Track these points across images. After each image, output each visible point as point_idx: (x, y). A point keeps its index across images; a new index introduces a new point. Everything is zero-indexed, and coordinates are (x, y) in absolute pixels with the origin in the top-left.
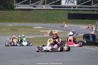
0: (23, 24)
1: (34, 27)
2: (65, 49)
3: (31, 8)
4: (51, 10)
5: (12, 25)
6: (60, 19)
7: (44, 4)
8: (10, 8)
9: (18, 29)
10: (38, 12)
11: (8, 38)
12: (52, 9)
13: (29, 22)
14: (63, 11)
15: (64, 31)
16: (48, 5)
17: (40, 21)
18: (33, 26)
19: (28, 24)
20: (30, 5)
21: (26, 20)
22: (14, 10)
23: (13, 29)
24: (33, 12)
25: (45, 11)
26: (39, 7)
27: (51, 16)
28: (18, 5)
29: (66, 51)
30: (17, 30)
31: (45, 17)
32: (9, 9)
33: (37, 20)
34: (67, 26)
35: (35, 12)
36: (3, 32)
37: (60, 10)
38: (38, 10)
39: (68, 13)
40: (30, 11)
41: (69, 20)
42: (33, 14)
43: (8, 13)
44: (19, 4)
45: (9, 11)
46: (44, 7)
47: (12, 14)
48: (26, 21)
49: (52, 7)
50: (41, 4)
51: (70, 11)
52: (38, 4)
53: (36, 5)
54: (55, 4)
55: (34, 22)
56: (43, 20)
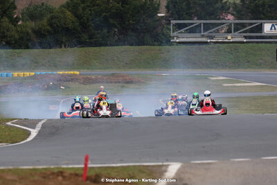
1: (212, 77)
3: (204, 40)
4: (243, 42)
6: (261, 61)
7: (229, 31)
8: (164, 42)
10: (219, 47)
11: (161, 101)
12: (245, 41)
13: (200, 68)
14: (268, 45)
16: (236, 33)
17: (222, 65)
19: (198, 72)
20: (202, 33)
24: (209, 47)
26: (219, 38)
27: (244, 54)
28: (178, 35)
30: (178, 84)
31: (231, 56)
32: (161, 44)
35: (213, 48)
37: (262, 42)
38: (218, 44)
40: (204, 46)
42: (210, 52)
43: (160, 50)
44: (181, 32)
46: (229, 37)
47: (168, 52)
48: (196, 65)
49: (246, 37)
50: (223, 31)
52: (218, 31)
53: (213, 34)
54: (252, 31)
55: (212, 68)
56: (228, 63)
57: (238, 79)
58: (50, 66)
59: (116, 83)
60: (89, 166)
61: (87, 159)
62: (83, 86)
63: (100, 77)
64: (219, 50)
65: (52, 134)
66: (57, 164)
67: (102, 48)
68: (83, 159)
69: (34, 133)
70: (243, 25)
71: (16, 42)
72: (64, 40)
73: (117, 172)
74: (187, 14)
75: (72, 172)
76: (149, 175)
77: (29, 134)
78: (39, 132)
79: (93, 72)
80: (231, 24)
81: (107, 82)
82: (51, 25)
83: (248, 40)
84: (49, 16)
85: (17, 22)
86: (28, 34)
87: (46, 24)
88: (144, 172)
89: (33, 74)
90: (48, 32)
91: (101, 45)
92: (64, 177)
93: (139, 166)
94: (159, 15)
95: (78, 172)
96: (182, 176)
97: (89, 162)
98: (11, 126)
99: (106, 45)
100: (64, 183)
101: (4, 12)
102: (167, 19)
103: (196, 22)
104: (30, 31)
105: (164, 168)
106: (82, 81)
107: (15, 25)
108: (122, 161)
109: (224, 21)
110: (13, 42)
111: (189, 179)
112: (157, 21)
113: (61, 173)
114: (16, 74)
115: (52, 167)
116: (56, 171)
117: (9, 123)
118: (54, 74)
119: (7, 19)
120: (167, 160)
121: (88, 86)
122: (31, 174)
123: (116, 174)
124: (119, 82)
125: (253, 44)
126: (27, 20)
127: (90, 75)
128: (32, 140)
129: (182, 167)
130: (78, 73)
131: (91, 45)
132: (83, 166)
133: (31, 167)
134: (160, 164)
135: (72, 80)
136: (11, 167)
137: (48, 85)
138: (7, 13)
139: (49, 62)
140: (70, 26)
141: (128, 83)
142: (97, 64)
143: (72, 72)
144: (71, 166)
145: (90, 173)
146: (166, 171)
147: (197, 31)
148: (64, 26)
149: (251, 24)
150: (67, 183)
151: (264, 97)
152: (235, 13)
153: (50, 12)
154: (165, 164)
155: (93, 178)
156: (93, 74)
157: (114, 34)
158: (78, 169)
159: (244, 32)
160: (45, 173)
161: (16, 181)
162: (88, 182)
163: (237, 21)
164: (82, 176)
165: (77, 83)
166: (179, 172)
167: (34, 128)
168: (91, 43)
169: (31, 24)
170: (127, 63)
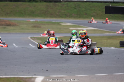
0: (48, 19)
1: (63, 23)
2: (96, 51)
5: (34, 21)
6: (94, 14)
9: (42, 26)
11: (29, 38)
13: (55, 17)
14: (99, 4)
15: (100, 29)
17: (69, 16)
18: (61, 22)
19: (54, 20)
21: (52, 14)
23: (36, 26)
24: (61, 4)
25: (75, 3)
27: (83, 9)
29: (97, 54)
30: (40, 27)
31: (75, 10)
32: (30, 1)
33: (65, 15)
34: (96, 22)
35: (63, 5)
36: (23, 29)
37: (95, 2)
38: (67, 3)
39: (106, 7)
40: (57, 3)
41: (106, 14)
42: (61, 7)
43: (29, 5)
45: (30, 3)
47: (35, 6)
48: (52, 15)
51: (108, 4)
55: (62, 17)
56: (73, 15)
57: (79, 25)
64: (67, 6)
124: (2, 25)
141: (8, 25)
151: (96, 37)
170: (7, 13)
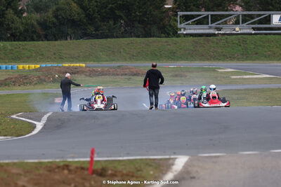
0: (197, 64)
1: (220, 69)
3: (212, 31)
4: (251, 34)
6: (270, 53)
7: (237, 23)
8: (171, 33)
9: (188, 74)
10: (227, 38)
12: (253, 32)
13: (208, 60)
14: (277, 37)
16: (244, 25)
17: (230, 57)
18: (217, 67)
19: (206, 64)
20: (210, 25)
21: (203, 55)
22: (179, 36)
23: (178, 75)
24: (217, 39)
26: (226, 30)
27: (252, 46)
28: (185, 26)
31: (240, 48)
32: (168, 35)
35: (221, 39)
37: (270, 34)
38: (226, 36)
40: (211, 38)
42: (217, 43)
43: (166, 42)
44: (189, 24)
46: (237, 29)
47: (175, 44)
48: (203, 57)
49: (254, 29)
50: (231, 23)
52: (225, 23)
53: (221, 26)
54: (260, 22)
55: (220, 60)
56: (236, 55)
57: (246, 71)
58: (55, 58)
59: (122, 75)
60: (96, 159)
61: (93, 153)
62: (88, 78)
63: (106, 69)
64: (227, 42)
65: (58, 127)
66: (62, 158)
67: (109, 39)
68: (89, 152)
69: (39, 126)
70: (251, 17)
71: (21, 34)
72: (69, 33)
73: (124, 165)
74: (194, 5)
75: (79, 165)
76: (156, 168)
77: (34, 127)
78: (45, 125)
79: (99, 65)
80: (239, 16)
81: (113, 75)
82: (56, 17)
83: (256, 32)
84: (54, 8)
85: (22, 14)
86: (33, 26)
87: (51, 16)
88: (150, 166)
89: (38, 66)
90: (54, 23)
91: (106, 37)
92: (70, 171)
93: (146, 159)
94: (166, 6)
95: (83, 166)
96: (190, 169)
97: (95, 155)
98: (16, 119)
99: (112, 37)
100: (70, 176)
101: (9, 4)
102: (174, 11)
103: (204, 13)
104: (35, 23)
105: (171, 161)
106: (88, 74)
107: (20, 17)
108: (128, 154)
109: (231, 13)
110: (18, 34)
111: (197, 172)
112: (164, 12)
113: (66, 166)
114: (21, 67)
115: (58, 160)
116: (62, 164)
117: (14, 116)
118: (60, 67)
119: (11, 11)
120: (175, 154)
121: (94, 79)
122: (36, 167)
123: (123, 167)
124: (126, 74)
125: (262, 36)
126: (32, 11)
127: (96, 67)
128: (38, 133)
129: (190, 160)
130: (84, 65)
131: (97, 37)
132: (89, 159)
133: (36, 161)
134: (168, 157)
135: (78, 73)
136: (16, 161)
137: (54, 77)
138: (12, 4)
139: (55, 54)
140: (76, 17)
141: (135, 75)
142: (103, 56)
143: (78, 65)
144: (76, 160)
145: (96, 167)
146: (173, 164)
147: (205, 22)
148: (69, 18)
149: (260, 15)
150: (73, 176)
151: (273, 90)
152: (243, 4)
153: (56, 4)
154: (172, 157)
155: (99, 171)
156: (99, 67)
157: (121, 26)
158: (84, 162)
159: (252, 24)
160: (50, 167)
161: (20, 175)
162: (94, 176)
163: (245, 13)
164: (88, 169)
165: (83, 76)
166: (186, 166)
167: (39, 121)
168: (97, 35)
169: (36, 16)
170: (133, 56)
